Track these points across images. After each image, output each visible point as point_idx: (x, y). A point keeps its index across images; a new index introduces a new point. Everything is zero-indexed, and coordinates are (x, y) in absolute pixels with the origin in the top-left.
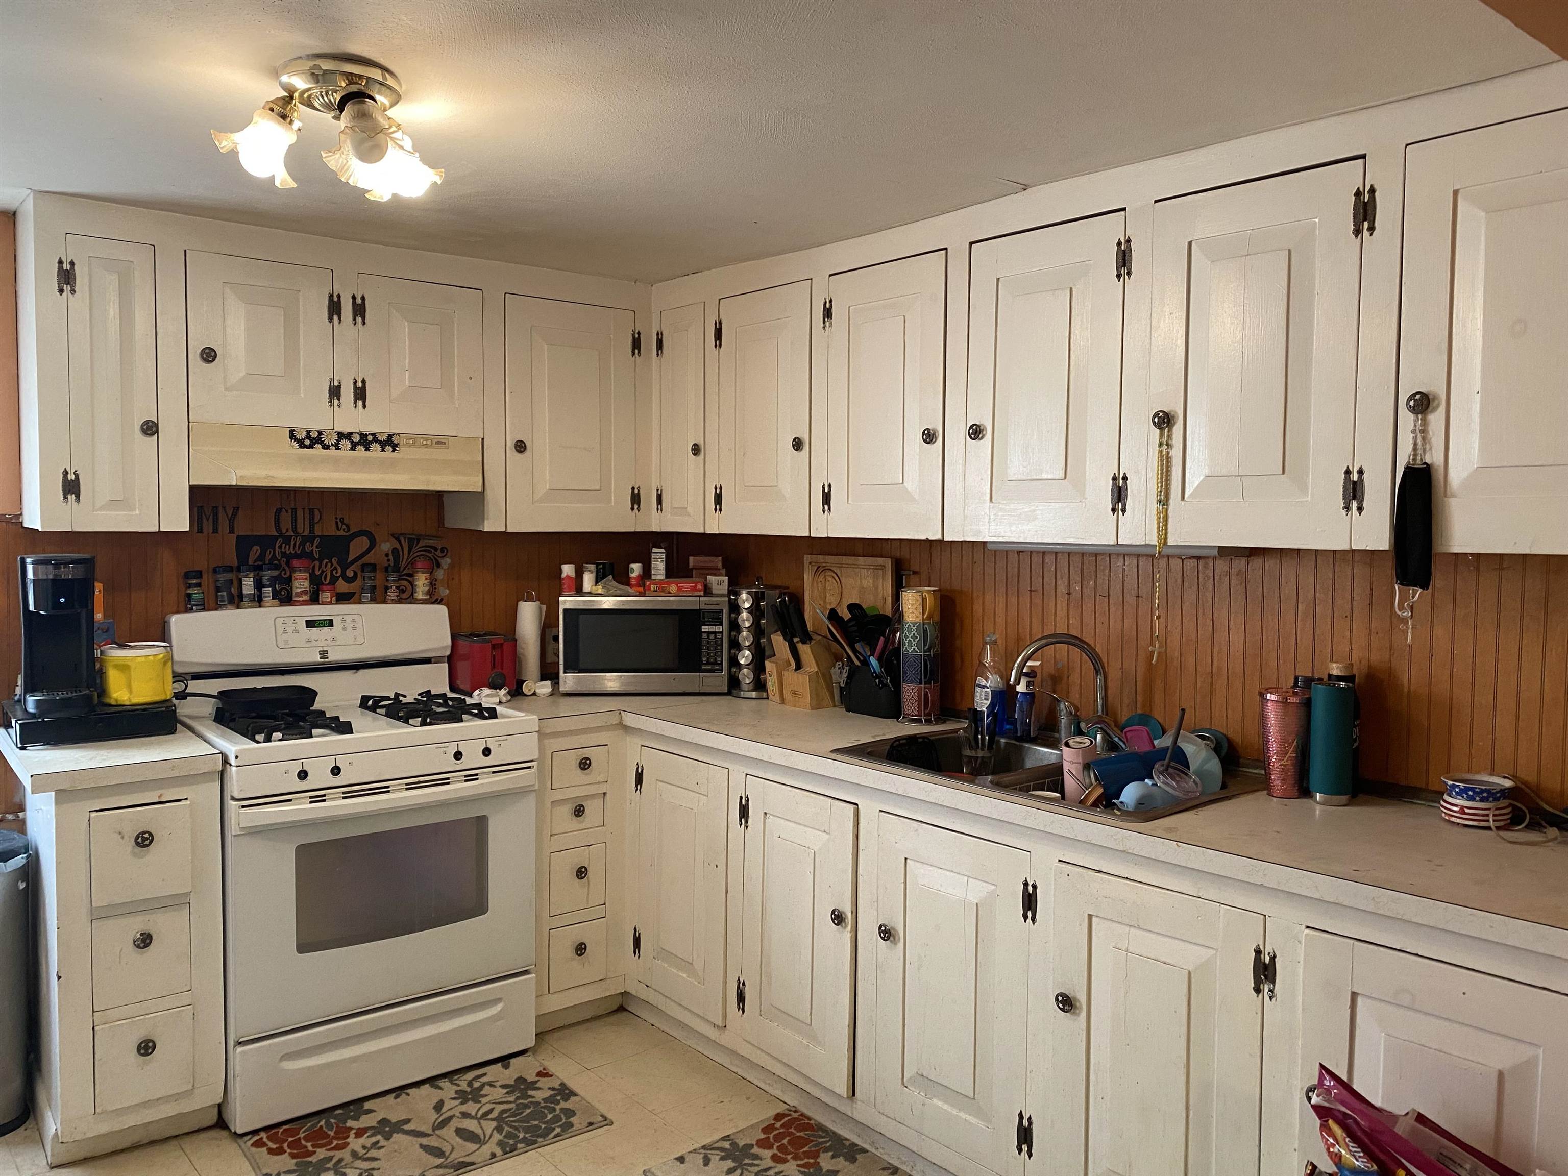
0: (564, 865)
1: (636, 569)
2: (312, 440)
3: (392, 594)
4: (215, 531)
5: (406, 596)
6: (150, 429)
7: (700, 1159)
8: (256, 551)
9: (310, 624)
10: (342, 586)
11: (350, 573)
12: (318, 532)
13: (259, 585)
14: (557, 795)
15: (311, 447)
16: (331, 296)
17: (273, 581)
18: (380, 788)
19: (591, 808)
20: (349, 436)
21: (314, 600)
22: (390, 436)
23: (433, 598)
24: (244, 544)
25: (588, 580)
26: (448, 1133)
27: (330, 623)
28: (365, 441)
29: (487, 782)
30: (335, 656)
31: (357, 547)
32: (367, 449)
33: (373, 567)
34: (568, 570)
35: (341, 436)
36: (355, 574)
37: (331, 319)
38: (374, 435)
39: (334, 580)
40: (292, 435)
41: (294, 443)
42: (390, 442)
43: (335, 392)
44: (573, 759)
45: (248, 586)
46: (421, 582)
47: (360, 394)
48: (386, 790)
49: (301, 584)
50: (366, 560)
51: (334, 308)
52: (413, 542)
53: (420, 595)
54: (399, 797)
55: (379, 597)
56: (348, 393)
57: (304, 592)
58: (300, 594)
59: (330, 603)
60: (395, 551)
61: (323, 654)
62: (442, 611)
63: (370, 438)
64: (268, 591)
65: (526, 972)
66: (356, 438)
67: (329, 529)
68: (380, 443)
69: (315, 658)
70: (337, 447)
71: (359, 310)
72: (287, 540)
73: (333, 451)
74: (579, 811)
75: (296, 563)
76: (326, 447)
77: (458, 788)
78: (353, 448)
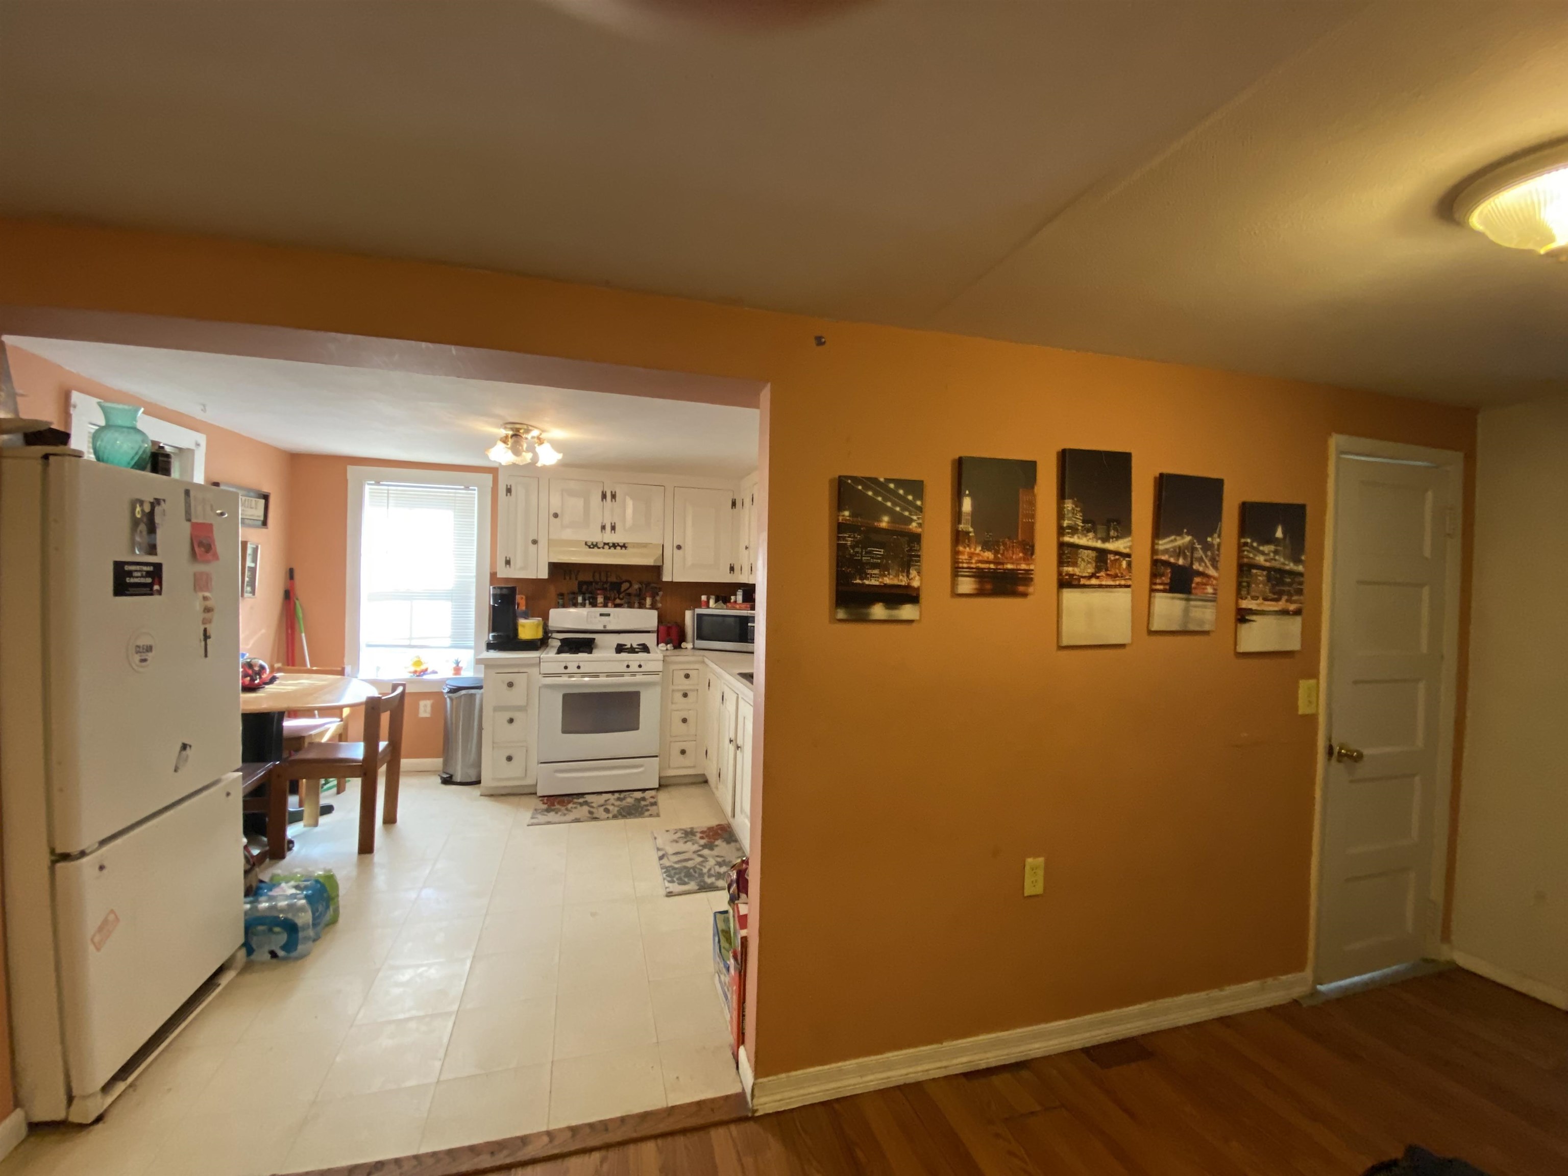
0: (677, 717)
1: (733, 598)
2: (594, 546)
3: (636, 605)
4: (570, 579)
5: (642, 606)
6: (535, 542)
7: (673, 832)
8: (584, 587)
9: (601, 615)
10: (618, 601)
11: (621, 596)
12: (609, 580)
13: (584, 599)
14: (676, 688)
15: (593, 548)
16: (603, 492)
17: (589, 598)
18: (596, 675)
19: (690, 694)
20: (608, 544)
21: (605, 606)
22: (624, 544)
23: (653, 607)
24: (581, 584)
25: (712, 602)
26: (602, 809)
27: (609, 615)
28: (615, 546)
29: (639, 678)
30: (609, 628)
31: (625, 586)
32: (615, 548)
33: (629, 595)
34: (704, 598)
35: (605, 544)
36: (623, 597)
37: (602, 500)
38: (618, 544)
39: (615, 599)
40: (586, 544)
41: (587, 546)
42: (624, 546)
43: (603, 528)
44: (682, 673)
45: (580, 599)
46: (648, 601)
47: (613, 528)
48: (598, 676)
49: (600, 599)
50: (628, 592)
51: (604, 496)
52: (648, 584)
53: (648, 606)
54: (603, 679)
55: (631, 606)
56: (608, 528)
57: (601, 603)
58: (600, 603)
59: (611, 607)
60: (640, 589)
61: (605, 626)
62: (655, 613)
63: (616, 545)
64: (587, 602)
65: (657, 756)
66: (611, 545)
67: (613, 579)
68: (620, 546)
69: (600, 628)
70: (603, 548)
71: (614, 496)
72: (597, 583)
73: (601, 550)
74: (685, 695)
75: (599, 592)
76: (599, 548)
77: (627, 679)
78: (610, 548)
